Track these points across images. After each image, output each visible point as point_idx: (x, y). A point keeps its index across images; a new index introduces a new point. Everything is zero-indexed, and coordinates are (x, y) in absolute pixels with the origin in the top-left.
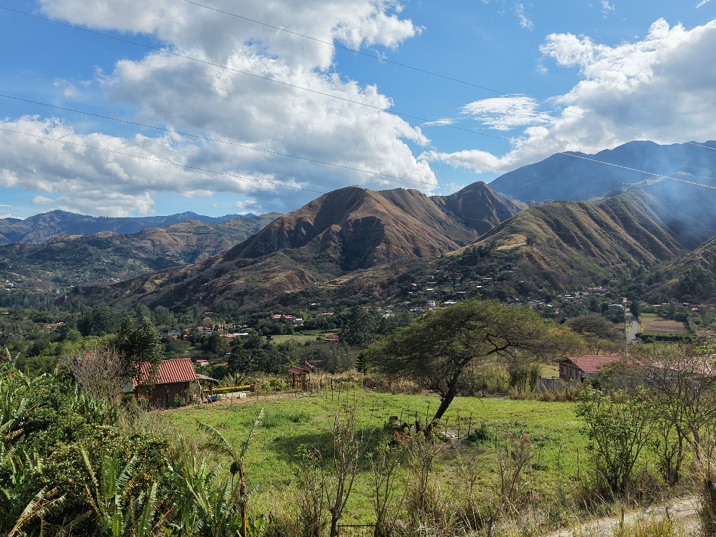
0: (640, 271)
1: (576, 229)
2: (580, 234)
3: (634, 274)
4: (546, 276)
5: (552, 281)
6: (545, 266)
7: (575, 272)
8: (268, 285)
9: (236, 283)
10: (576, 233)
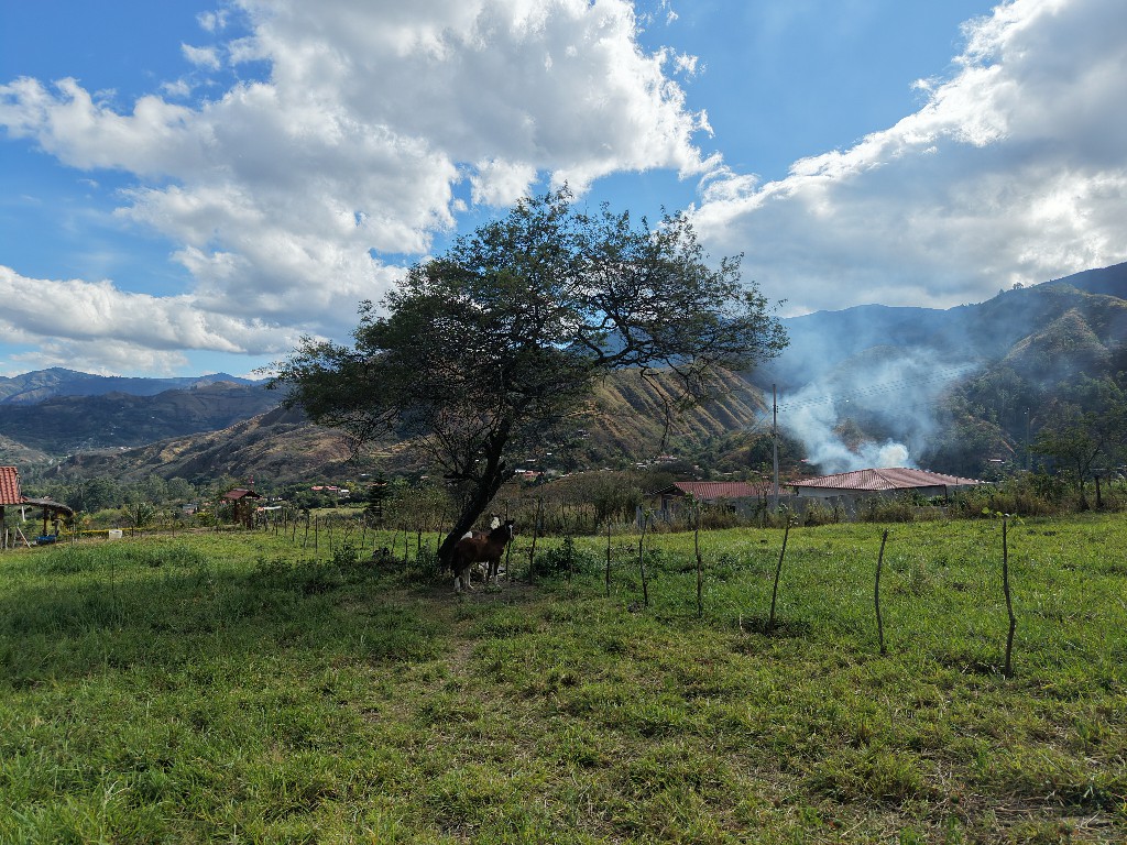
0: (710, 440)
1: (646, 396)
2: (650, 400)
3: (704, 443)
4: (618, 444)
5: (623, 449)
6: (617, 434)
7: (646, 440)
8: (310, 453)
9: (271, 451)
10: (647, 402)
